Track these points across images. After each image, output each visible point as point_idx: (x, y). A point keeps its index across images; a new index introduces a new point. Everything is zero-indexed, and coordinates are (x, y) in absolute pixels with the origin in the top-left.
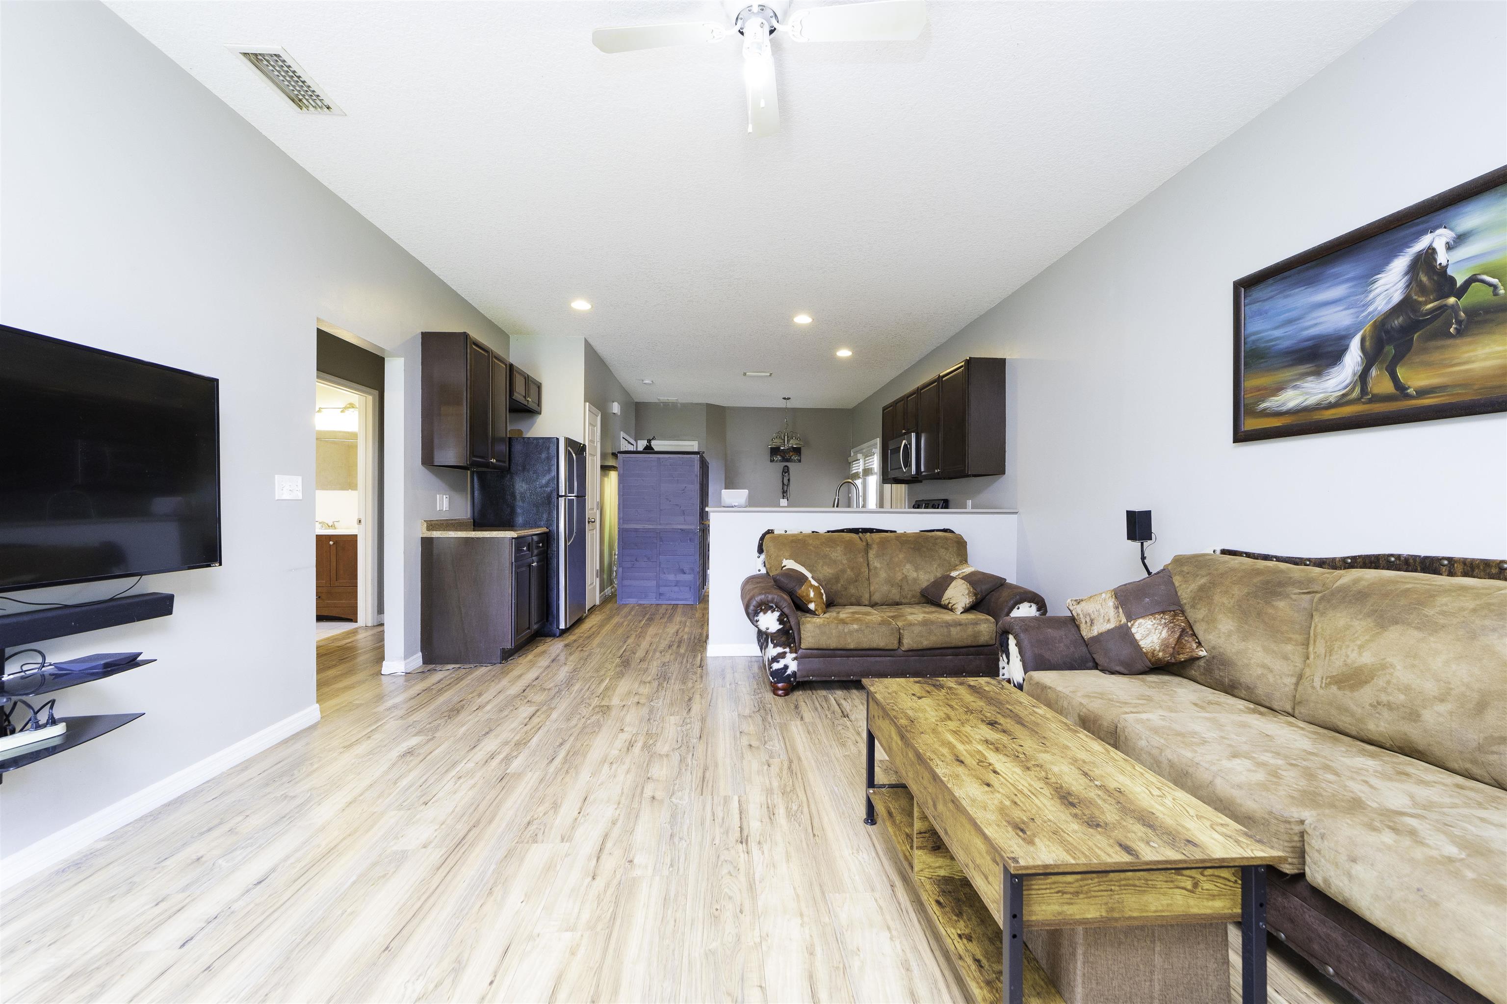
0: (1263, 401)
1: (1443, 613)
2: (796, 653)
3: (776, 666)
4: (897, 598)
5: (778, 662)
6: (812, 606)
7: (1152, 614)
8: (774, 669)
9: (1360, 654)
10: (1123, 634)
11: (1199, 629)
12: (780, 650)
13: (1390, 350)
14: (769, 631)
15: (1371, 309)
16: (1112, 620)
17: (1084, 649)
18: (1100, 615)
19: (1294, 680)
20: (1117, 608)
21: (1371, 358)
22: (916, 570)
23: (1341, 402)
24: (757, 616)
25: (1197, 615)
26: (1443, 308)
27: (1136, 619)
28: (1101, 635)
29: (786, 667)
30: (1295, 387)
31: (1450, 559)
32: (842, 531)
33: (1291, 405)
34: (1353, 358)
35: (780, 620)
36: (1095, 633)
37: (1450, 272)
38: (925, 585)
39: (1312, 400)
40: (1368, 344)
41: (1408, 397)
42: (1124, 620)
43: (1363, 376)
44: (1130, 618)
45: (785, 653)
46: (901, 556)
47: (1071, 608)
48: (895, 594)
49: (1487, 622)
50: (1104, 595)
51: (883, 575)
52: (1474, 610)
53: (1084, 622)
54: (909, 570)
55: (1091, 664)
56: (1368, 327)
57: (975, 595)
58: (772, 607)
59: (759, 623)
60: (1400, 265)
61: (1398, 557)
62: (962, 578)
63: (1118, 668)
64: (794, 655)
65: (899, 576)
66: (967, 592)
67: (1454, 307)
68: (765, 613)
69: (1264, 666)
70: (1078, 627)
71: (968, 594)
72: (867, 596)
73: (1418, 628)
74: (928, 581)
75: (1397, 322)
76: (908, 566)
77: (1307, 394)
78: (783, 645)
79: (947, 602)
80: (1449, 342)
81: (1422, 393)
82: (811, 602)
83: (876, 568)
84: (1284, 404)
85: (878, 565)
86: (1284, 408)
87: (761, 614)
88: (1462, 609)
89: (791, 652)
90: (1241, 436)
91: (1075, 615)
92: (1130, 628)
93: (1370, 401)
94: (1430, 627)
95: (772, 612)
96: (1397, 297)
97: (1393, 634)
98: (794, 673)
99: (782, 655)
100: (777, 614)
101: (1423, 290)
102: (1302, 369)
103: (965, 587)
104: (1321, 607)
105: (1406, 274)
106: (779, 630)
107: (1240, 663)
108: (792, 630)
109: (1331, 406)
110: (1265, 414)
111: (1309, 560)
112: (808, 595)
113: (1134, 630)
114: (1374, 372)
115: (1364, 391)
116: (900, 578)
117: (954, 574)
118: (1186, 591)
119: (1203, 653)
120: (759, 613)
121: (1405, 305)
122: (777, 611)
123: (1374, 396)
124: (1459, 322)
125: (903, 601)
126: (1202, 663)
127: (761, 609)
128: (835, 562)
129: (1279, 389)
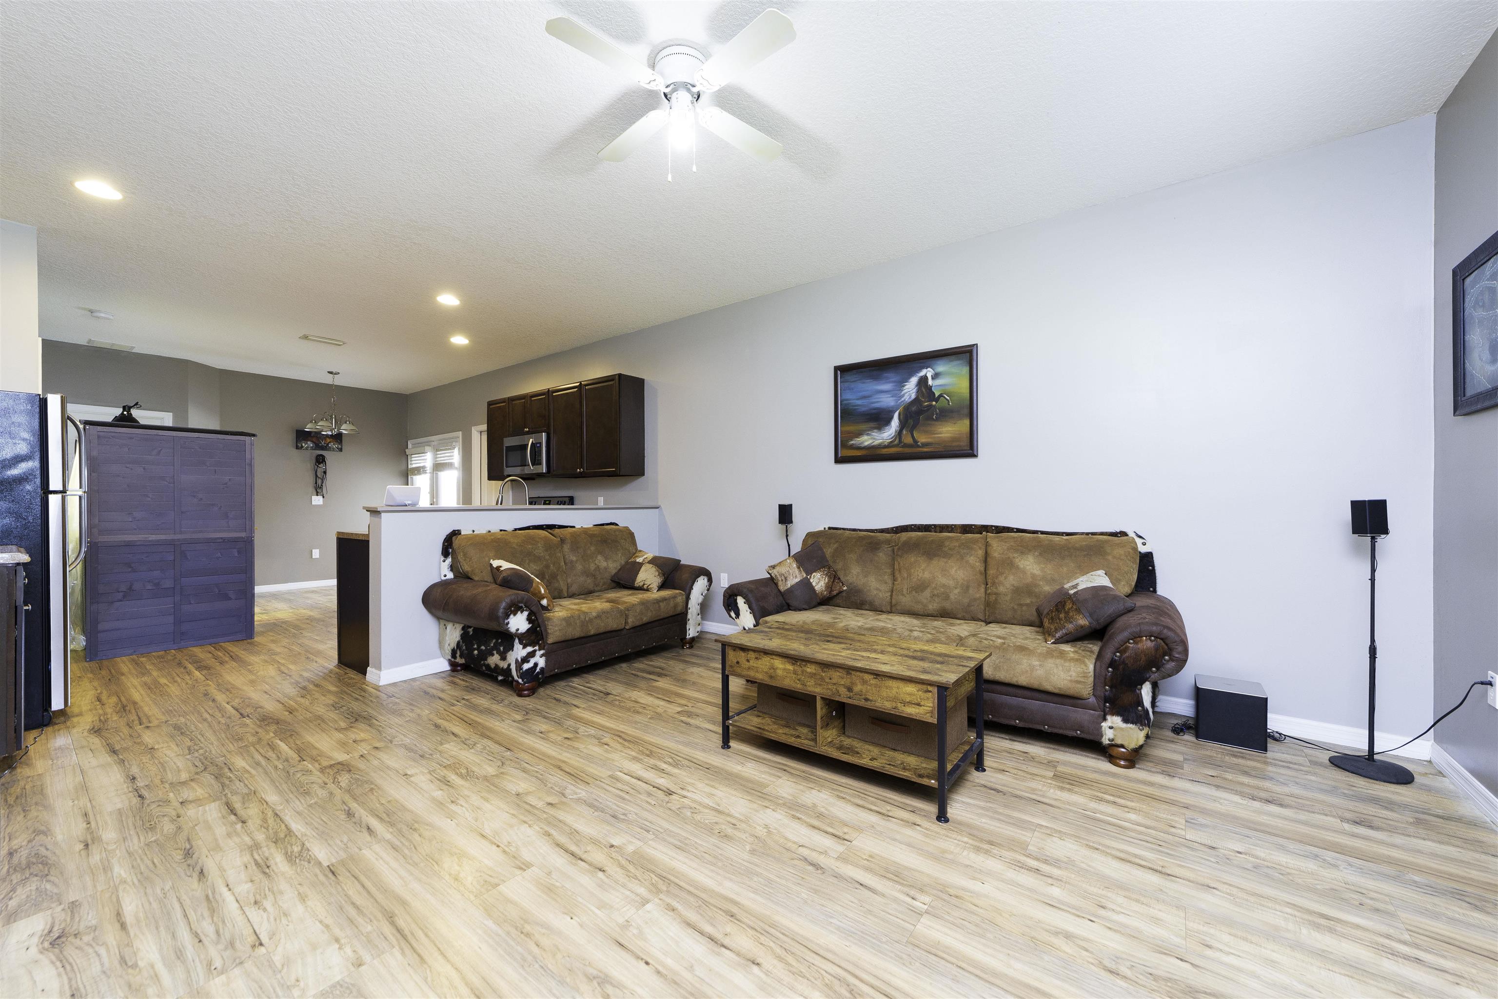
0: (852, 440)
1: (950, 549)
2: (544, 649)
3: (526, 666)
4: (591, 587)
5: (528, 662)
6: (544, 602)
7: (819, 569)
8: (524, 669)
9: (923, 573)
10: (806, 584)
11: (841, 574)
12: (529, 649)
13: (911, 422)
14: (519, 632)
15: (903, 399)
16: (798, 576)
17: (781, 598)
18: (789, 574)
19: (890, 594)
20: (799, 568)
21: (903, 425)
22: (606, 559)
23: (890, 445)
24: (507, 619)
25: (839, 566)
26: (931, 405)
27: (811, 574)
28: (792, 587)
29: (536, 665)
30: (868, 435)
31: (935, 525)
32: (528, 528)
33: (866, 444)
34: (895, 423)
35: (529, 619)
36: (789, 586)
37: (933, 389)
38: (614, 572)
39: (876, 442)
40: (901, 417)
41: (918, 446)
42: (805, 575)
43: (899, 433)
44: (809, 572)
45: (535, 651)
46: (592, 548)
47: (770, 572)
48: (589, 583)
49: (965, 551)
50: (788, 561)
51: (579, 567)
52: (959, 546)
53: (780, 579)
54: (601, 562)
55: (785, 607)
56: (901, 408)
57: (664, 575)
58: (522, 607)
59: (509, 626)
60: (914, 380)
61: (915, 525)
62: (650, 562)
63: (804, 607)
64: (542, 652)
65: (592, 567)
66: (657, 574)
67: (934, 406)
68: (515, 615)
69: (877, 589)
70: (776, 584)
71: (659, 575)
72: (565, 589)
73: (943, 557)
74: (616, 568)
75: (914, 409)
76: (599, 557)
77: (874, 439)
78: (532, 644)
79: (641, 584)
80: (933, 422)
81: (925, 445)
82: (543, 598)
83: (572, 561)
84: (862, 443)
85: (574, 559)
86: (862, 445)
87: (512, 616)
88: (955, 546)
89: (540, 650)
90: (839, 460)
91: (774, 576)
92: (809, 580)
93: (903, 447)
94: (947, 556)
95: (522, 612)
96: (913, 396)
97: (935, 562)
98: (542, 669)
99: (532, 654)
100: (526, 613)
101: (923, 396)
102: (872, 425)
103: (654, 569)
104: (899, 553)
105: (917, 386)
106: (528, 630)
107: (865, 590)
108: (540, 627)
109: (886, 447)
110: (852, 447)
111: (876, 530)
112: (540, 592)
113: (811, 581)
114: (904, 432)
115: (900, 441)
116: (593, 569)
117: (639, 560)
118: (829, 551)
119: (845, 588)
120: (509, 616)
121: (916, 401)
122: (526, 610)
123: (905, 444)
124: (937, 414)
125: (596, 589)
126: (844, 594)
127: (511, 611)
128: (539, 558)
129: (859, 434)
